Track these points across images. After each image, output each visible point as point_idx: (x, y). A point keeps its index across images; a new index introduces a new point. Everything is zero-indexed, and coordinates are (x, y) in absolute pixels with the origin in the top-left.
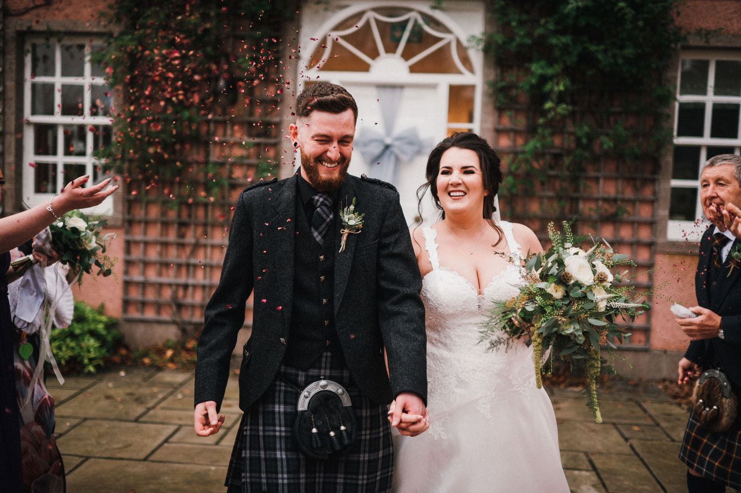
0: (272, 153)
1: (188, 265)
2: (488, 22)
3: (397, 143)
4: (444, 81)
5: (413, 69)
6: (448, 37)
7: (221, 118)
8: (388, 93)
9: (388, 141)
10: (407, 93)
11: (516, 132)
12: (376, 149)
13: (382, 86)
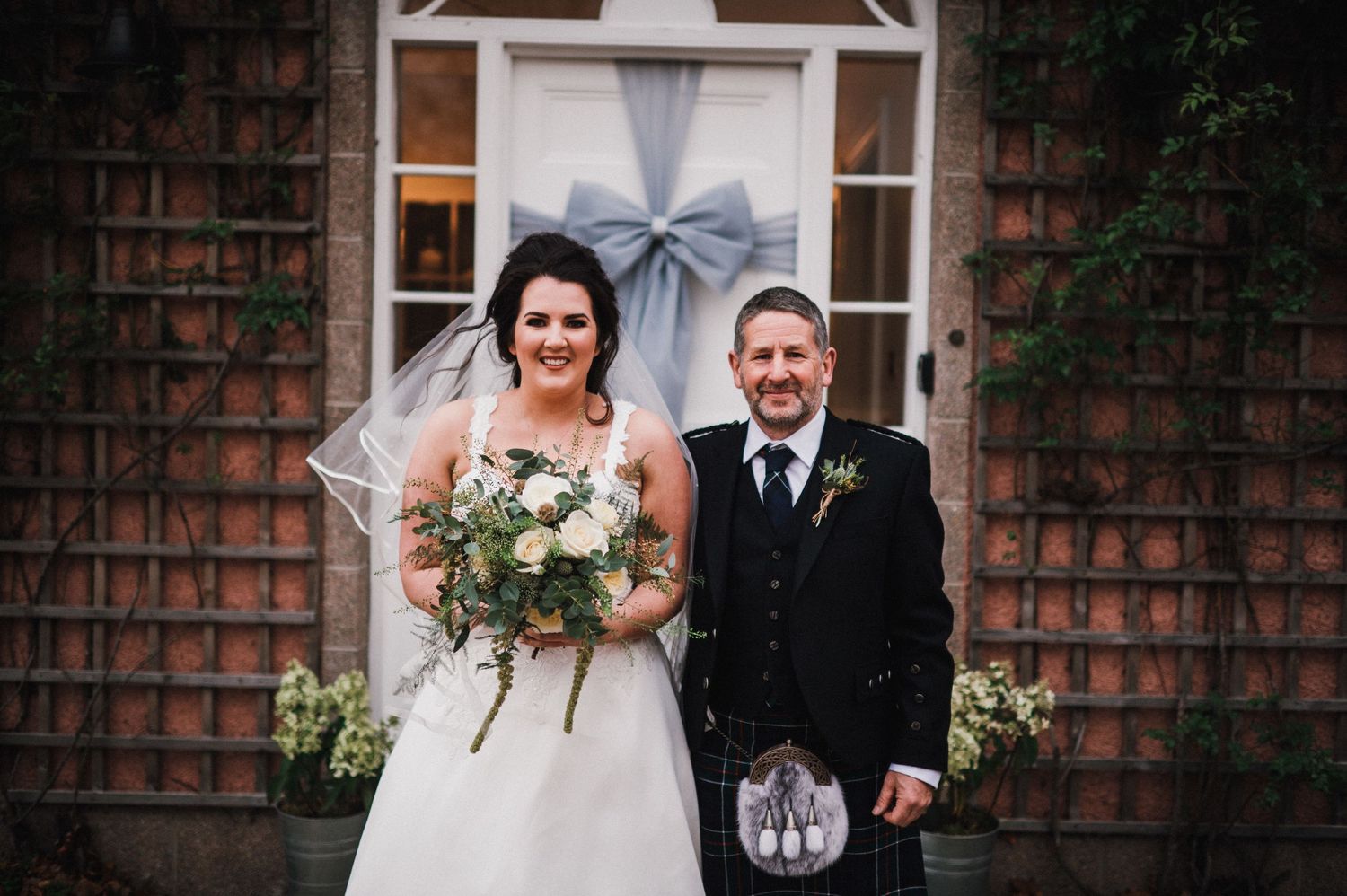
0: (295, 265)
1: (35, 622)
3: (679, 231)
4: (824, 43)
7: (131, 156)
9: (660, 225)
11: (1052, 192)
12: (622, 249)
13: (634, 60)
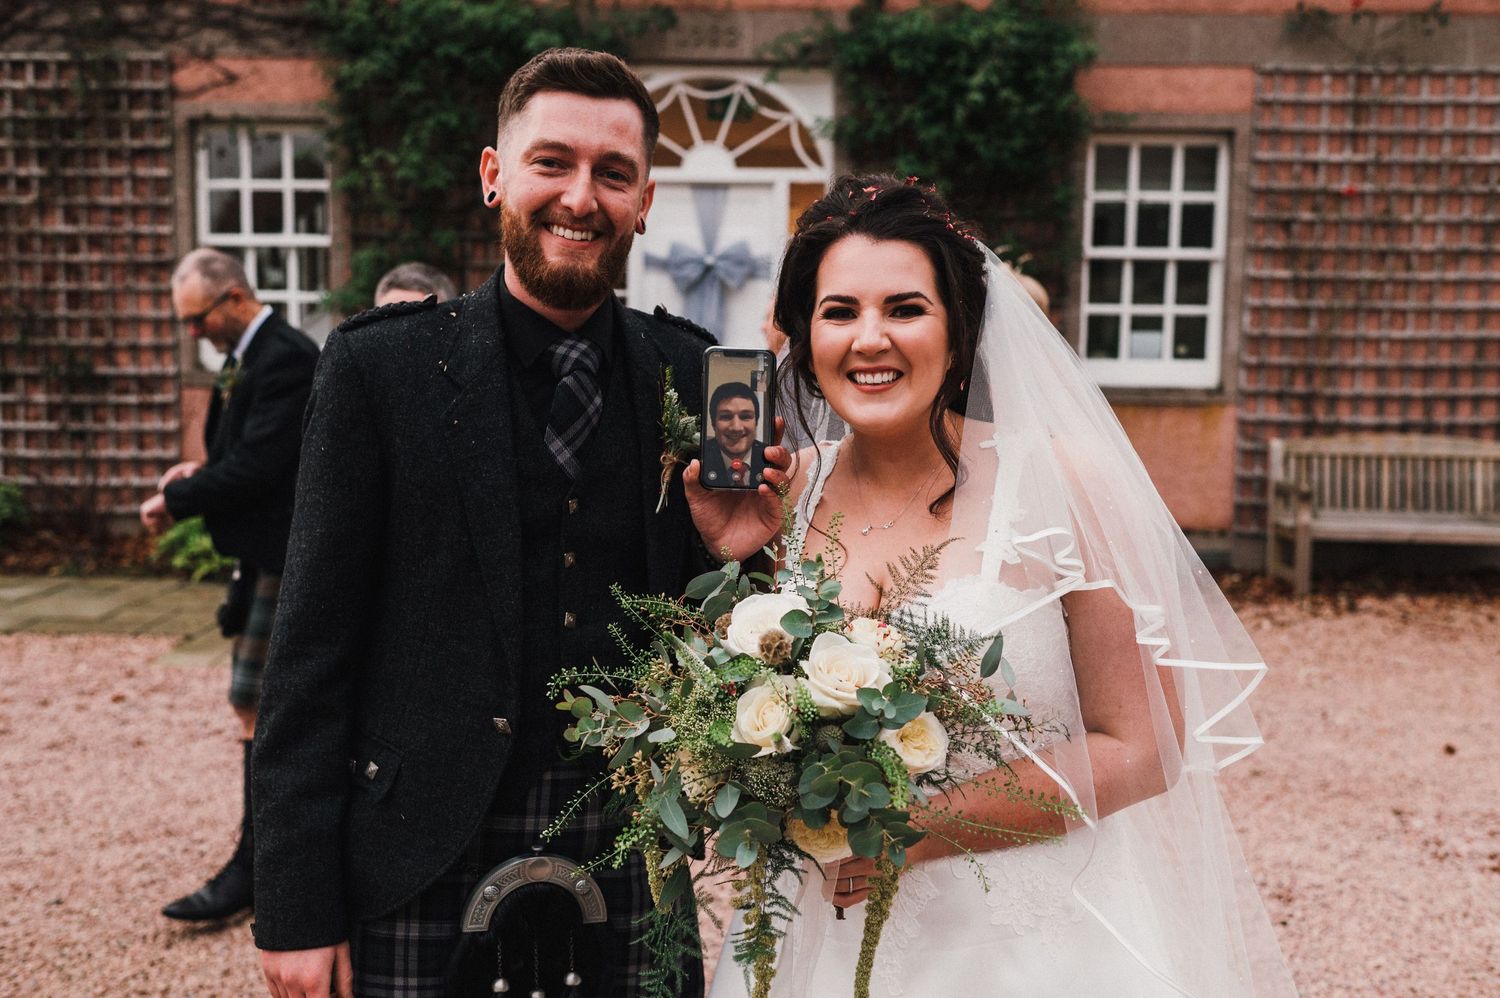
2: (840, 99)
3: (721, 264)
4: (783, 177)
5: (741, 162)
6: (785, 119)
8: (707, 195)
9: (710, 260)
10: (733, 195)
12: (692, 272)
13: (699, 187)
